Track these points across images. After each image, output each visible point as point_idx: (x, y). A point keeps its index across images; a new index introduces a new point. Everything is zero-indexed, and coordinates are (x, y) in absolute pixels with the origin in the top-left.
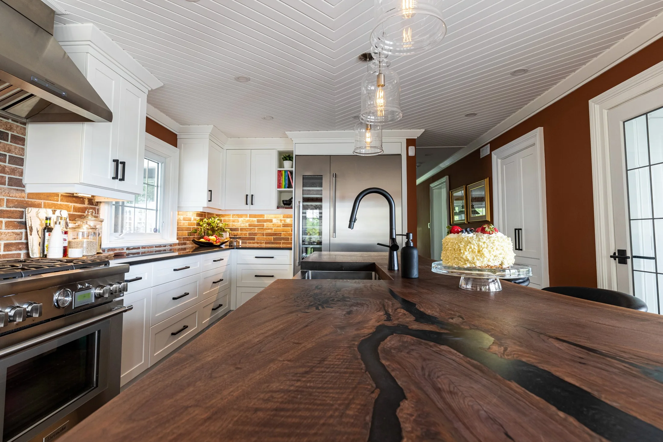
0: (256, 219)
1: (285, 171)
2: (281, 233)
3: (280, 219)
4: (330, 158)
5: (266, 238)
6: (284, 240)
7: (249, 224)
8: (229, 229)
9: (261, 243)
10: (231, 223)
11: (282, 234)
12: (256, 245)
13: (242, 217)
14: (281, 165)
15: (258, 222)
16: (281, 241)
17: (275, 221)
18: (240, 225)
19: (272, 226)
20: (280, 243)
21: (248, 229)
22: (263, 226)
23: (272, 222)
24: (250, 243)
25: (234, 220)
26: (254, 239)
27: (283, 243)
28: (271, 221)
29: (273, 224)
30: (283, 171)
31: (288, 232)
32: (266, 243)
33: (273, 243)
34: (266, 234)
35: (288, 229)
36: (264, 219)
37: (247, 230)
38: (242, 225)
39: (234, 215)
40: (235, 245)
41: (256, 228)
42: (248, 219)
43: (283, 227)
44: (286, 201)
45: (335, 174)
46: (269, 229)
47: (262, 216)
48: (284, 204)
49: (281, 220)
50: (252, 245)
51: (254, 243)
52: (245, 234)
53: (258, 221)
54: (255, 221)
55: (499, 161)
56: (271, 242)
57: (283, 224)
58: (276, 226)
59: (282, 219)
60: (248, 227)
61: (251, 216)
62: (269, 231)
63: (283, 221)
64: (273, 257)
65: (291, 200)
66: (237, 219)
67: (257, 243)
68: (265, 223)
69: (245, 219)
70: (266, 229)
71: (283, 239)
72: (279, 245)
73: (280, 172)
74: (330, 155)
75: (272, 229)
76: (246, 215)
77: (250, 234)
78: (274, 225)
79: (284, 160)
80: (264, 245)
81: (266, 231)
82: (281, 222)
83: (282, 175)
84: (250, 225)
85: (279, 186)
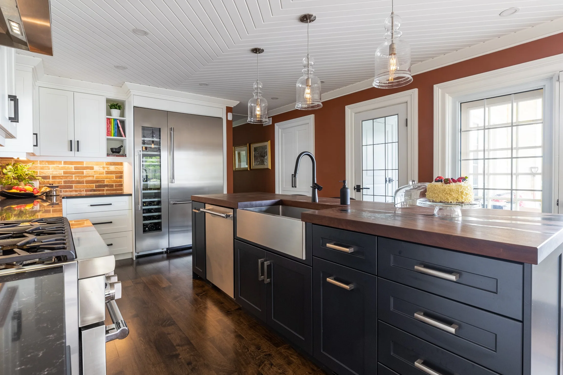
0: (73, 166)
1: (114, 119)
2: (104, 180)
3: (103, 166)
4: (167, 114)
5: (86, 186)
6: (107, 187)
7: (64, 171)
8: (41, 177)
9: (80, 191)
10: (39, 170)
11: (105, 182)
12: (74, 194)
13: (54, 164)
14: (109, 113)
15: (76, 170)
16: (104, 187)
17: (96, 168)
18: (51, 173)
19: (94, 173)
20: (103, 190)
21: (62, 176)
22: (83, 173)
23: (93, 169)
24: (66, 191)
25: (43, 167)
26: (71, 187)
27: (107, 190)
28: (92, 168)
29: (95, 172)
30: (111, 119)
31: (113, 179)
32: (86, 191)
33: (94, 191)
34: (86, 181)
35: (112, 176)
36: (84, 167)
37: (61, 177)
38: (54, 173)
39: (41, 162)
40: (55, 194)
41: (74, 175)
42: (63, 165)
43: (106, 174)
44: (116, 149)
45: (173, 128)
46: (89, 176)
47: (82, 163)
48: (113, 152)
49: (104, 168)
50: (69, 193)
51: (71, 191)
52: (59, 182)
53: (76, 168)
54: (72, 168)
55: (280, 130)
56: (93, 190)
57: (106, 172)
58: (99, 173)
59: (105, 166)
60: (63, 175)
61: (65, 163)
62: (90, 179)
63: (106, 169)
64: (111, 204)
65: (120, 148)
66: (48, 167)
67: (76, 191)
68: (85, 171)
69: (59, 166)
70: (86, 176)
71: (107, 186)
72: (102, 192)
73: (108, 120)
74: (167, 111)
75: (94, 176)
76: (60, 162)
77: (65, 182)
78: (96, 172)
79: (111, 108)
80: (84, 193)
81: (86, 178)
82: (104, 170)
83: (110, 123)
84: (65, 173)
85: (109, 133)
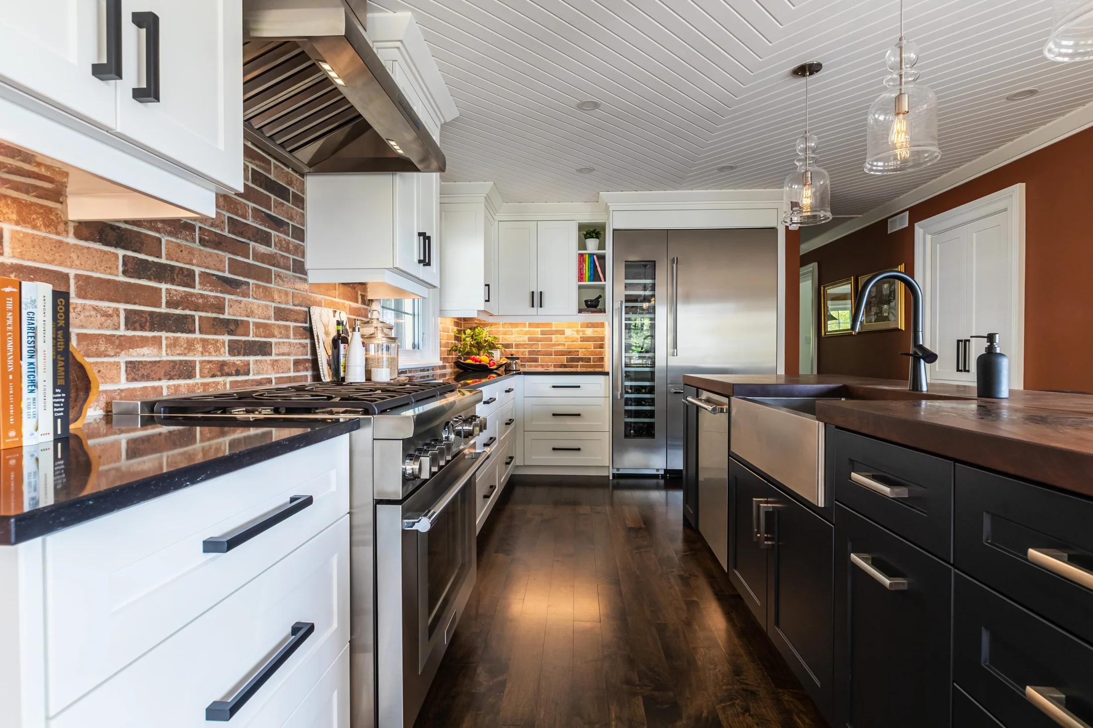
0: (539, 330)
1: (589, 254)
2: (578, 351)
3: (577, 329)
4: (668, 235)
5: (555, 359)
6: (582, 361)
7: (528, 338)
8: (500, 345)
9: (548, 366)
10: (501, 336)
11: (580, 353)
12: (540, 369)
13: (518, 327)
14: (582, 246)
15: (543, 335)
16: (578, 362)
17: (569, 332)
18: (514, 339)
19: (564, 340)
20: (577, 366)
21: (526, 344)
22: (551, 340)
23: (564, 334)
24: (531, 366)
25: (506, 331)
26: (536, 360)
27: (582, 366)
28: (562, 332)
29: (566, 338)
30: (586, 254)
31: (590, 350)
32: (555, 365)
33: (565, 366)
34: (555, 352)
35: (589, 344)
36: (552, 330)
37: (525, 346)
38: (518, 339)
39: (504, 324)
41: (540, 343)
42: (527, 329)
43: (581, 341)
44: (591, 301)
45: (677, 258)
46: (559, 345)
47: (549, 325)
48: (588, 306)
49: (578, 331)
50: (535, 369)
51: (536, 366)
52: (523, 353)
53: (543, 333)
54: (538, 332)
56: (563, 365)
57: (581, 337)
58: (571, 340)
59: (580, 329)
60: (527, 342)
61: (531, 325)
62: (560, 348)
63: (581, 333)
64: (578, 387)
65: (598, 300)
66: (511, 331)
67: (542, 366)
68: (553, 336)
69: (522, 330)
70: (555, 345)
71: (581, 359)
72: (575, 369)
73: (581, 255)
74: (668, 230)
75: (564, 345)
76: (524, 325)
77: (530, 353)
78: (568, 339)
79: (585, 238)
80: (552, 369)
81: (556, 347)
82: (578, 334)
83: (584, 261)
84: (530, 339)
85: (581, 278)
